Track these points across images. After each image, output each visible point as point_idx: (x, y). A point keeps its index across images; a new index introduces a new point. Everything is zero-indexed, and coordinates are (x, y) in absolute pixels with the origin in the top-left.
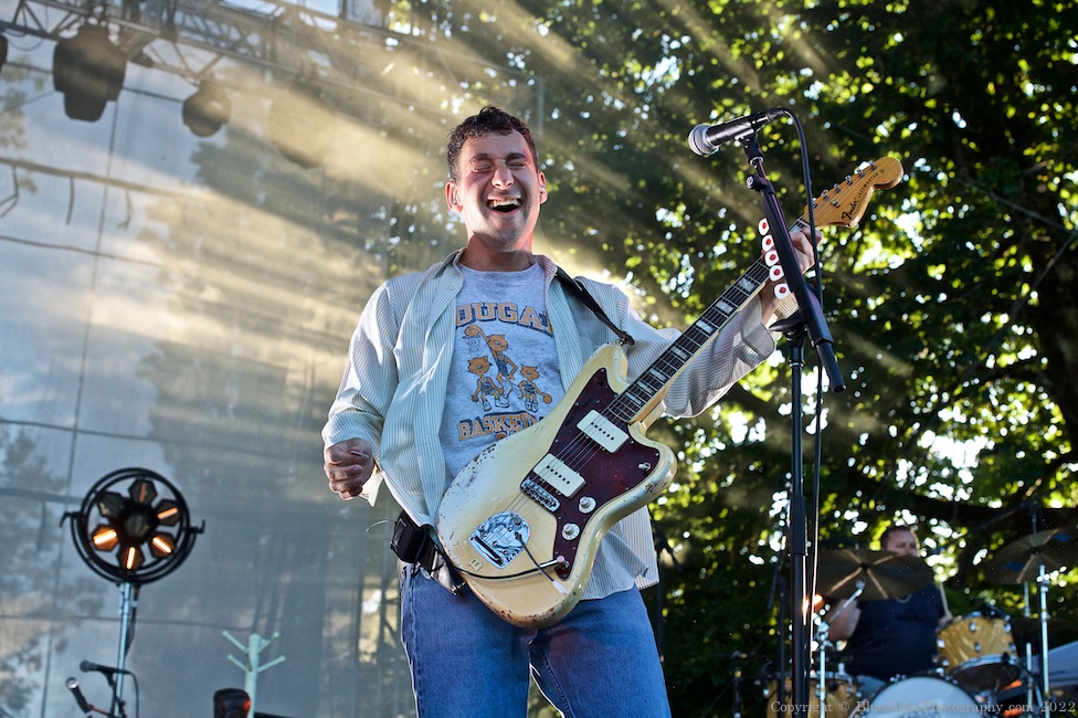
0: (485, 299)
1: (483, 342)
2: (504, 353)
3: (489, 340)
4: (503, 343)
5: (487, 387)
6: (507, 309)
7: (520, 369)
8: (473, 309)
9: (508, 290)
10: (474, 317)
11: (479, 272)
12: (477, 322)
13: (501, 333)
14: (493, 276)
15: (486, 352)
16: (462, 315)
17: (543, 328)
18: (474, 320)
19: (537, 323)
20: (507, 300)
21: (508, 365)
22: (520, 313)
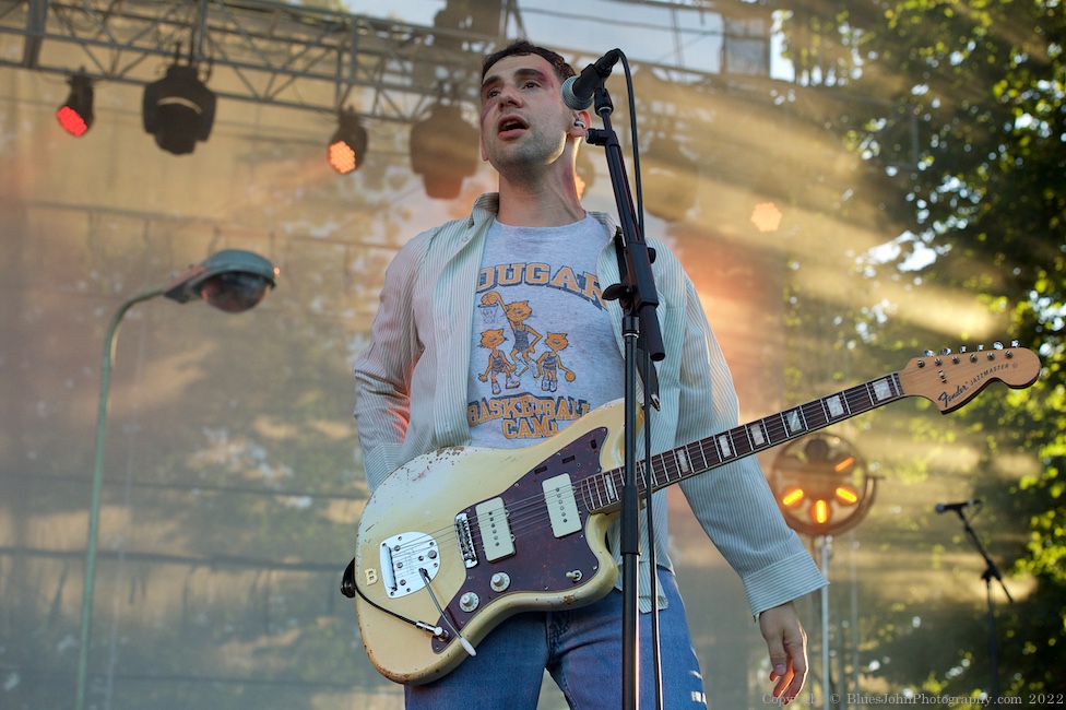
0: (512, 259)
1: (501, 311)
2: (525, 322)
3: (508, 309)
4: (526, 311)
5: (498, 364)
6: (537, 270)
7: (545, 337)
8: (496, 272)
9: (543, 246)
10: (496, 282)
11: (510, 227)
12: (498, 288)
13: (524, 299)
14: (525, 232)
15: (503, 323)
16: (482, 279)
17: (579, 290)
18: (495, 285)
19: (573, 284)
20: (539, 259)
21: (529, 336)
22: (553, 274)
